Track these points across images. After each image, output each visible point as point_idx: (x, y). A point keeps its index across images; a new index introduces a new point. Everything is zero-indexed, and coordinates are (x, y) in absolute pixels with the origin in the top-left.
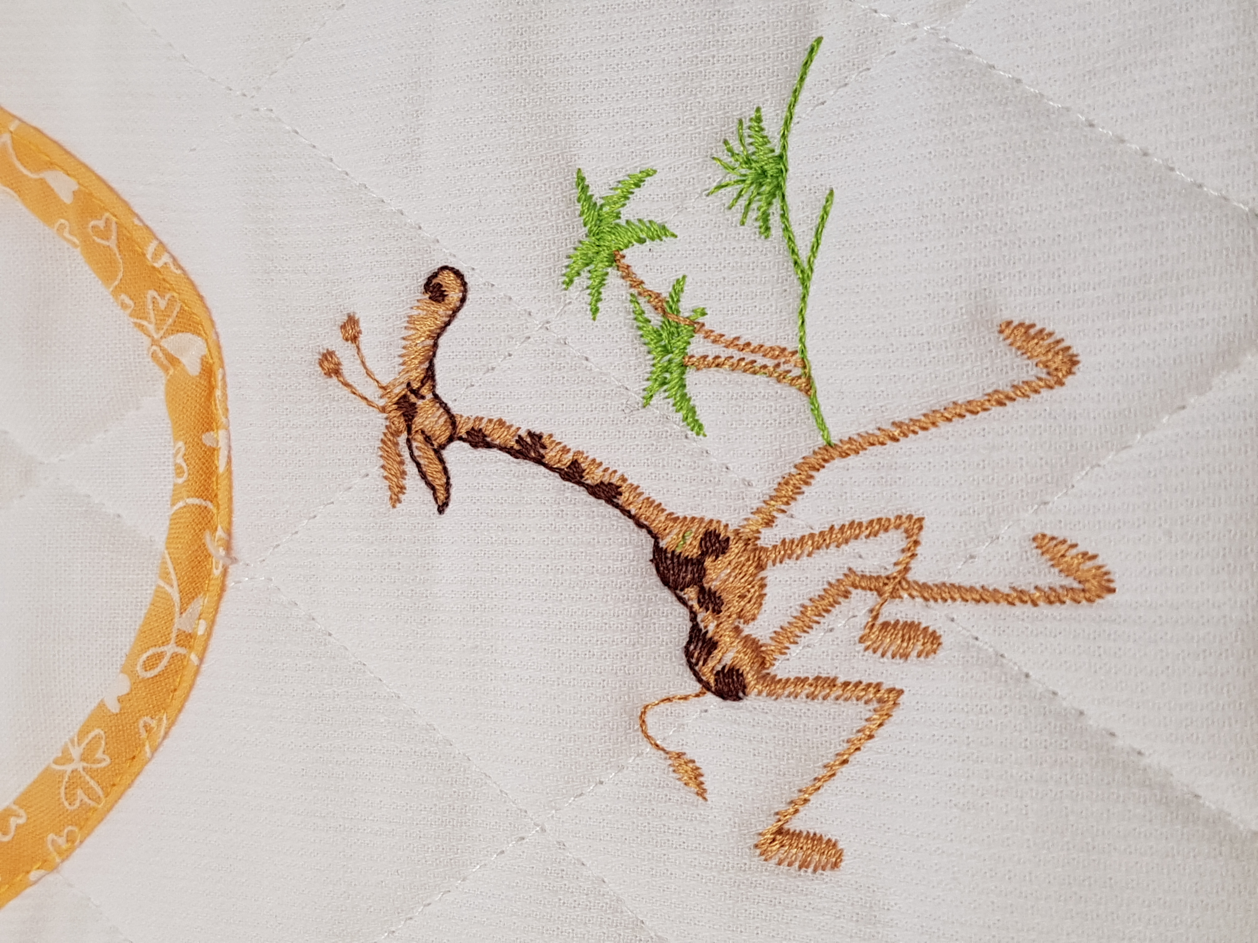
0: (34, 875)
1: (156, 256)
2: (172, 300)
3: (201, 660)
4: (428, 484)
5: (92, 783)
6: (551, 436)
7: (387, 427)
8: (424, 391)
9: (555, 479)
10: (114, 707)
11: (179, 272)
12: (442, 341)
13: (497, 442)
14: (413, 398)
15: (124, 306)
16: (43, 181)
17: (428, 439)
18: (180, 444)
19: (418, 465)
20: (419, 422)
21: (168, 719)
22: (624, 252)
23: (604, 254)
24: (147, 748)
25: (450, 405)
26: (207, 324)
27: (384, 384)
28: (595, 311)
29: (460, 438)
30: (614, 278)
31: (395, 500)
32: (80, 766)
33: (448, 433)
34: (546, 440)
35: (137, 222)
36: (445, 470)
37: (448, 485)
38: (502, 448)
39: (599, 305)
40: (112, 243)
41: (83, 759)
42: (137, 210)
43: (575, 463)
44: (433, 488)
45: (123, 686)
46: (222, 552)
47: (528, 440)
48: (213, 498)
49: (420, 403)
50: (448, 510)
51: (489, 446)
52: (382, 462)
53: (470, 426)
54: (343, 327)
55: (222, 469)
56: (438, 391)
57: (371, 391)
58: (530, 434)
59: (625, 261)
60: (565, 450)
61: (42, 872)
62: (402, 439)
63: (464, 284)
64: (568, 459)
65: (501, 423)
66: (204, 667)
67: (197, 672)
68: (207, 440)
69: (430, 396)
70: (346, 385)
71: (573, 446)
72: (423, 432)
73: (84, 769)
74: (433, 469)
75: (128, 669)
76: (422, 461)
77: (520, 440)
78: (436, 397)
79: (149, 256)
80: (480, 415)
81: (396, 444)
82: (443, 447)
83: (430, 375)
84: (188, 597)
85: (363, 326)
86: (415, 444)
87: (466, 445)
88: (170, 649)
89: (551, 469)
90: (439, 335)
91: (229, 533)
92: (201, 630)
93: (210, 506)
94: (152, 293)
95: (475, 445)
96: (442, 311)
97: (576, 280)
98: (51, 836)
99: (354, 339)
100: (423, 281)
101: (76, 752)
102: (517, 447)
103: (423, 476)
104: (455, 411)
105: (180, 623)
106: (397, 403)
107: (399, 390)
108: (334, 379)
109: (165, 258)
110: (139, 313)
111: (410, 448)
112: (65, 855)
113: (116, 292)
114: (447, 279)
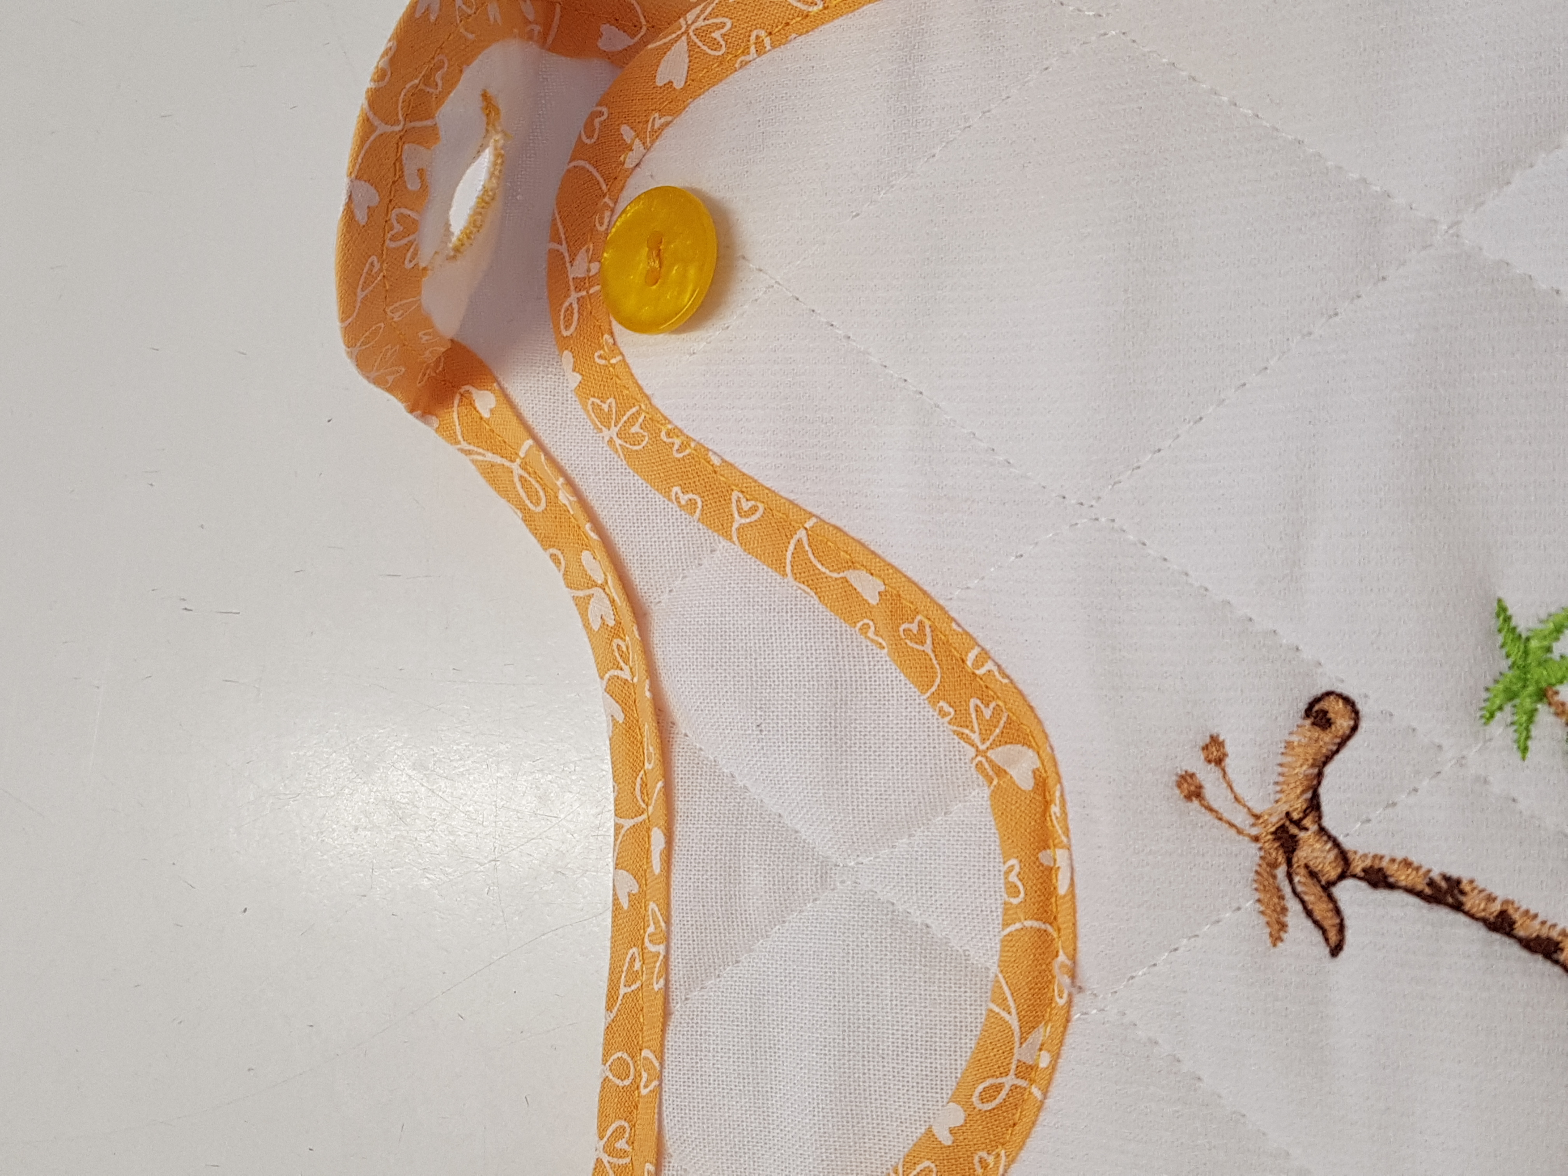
1: (978, 663)
2: (997, 710)
3: (1045, 1095)
4: (1316, 923)
6: (1471, 882)
7: (1262, 858)
8: (1307, 822)
9: (1479, 931)
10: (945, 1138)
11: (1005, 681)
13: (1403, 883)
14: (1294, 830)
15: (942, 713)
16: (845, 580)
17: (1313, 874)
18: (1013, 862)
19: (1303, 902)
20: (1302, 855)
21: (1007, 1156)
22: (1558, 688)
23: (1531, 689)
25: (1341, 839)
26: (1039, 737)
27: (1257, 810)
28: (1525, 750)
29: (1354, 876)
30: (1545, 715)
31: (1276, 939)
33: (1339, 870)
34: (1466, 887)
35: (954, 626)
36: (1338, 911)
37: (1341, 928)
38: (1410, 891)
39: (1529, 743)
40: (928, 647)
42: (953, 614)
43: (1503, 913)
44: (1320, 927)
45: (956, 1116)
46: (1067, 980)
47: (1443, 884)
48: (1052, 920)
49: (1302, 835)
51: (1392, 887)
52: (1257, 896)
53: (1368, 863)
54: (1205, 748)
55: (1063, 891)
56: (1326, 822)
57: (1241, 818)
58: (1447, 879)
59: (1557, 698)
60: (1491, 899)
62: (1281, 872)
63: (1356, 713)
64: (1496, 907)
65: (1407, 863)
66: (1049, 1102)
67: (1039, 1107)
68: (1044, 857)
69: (1314, 828)
70: (1210, 809)
72: (1307, 866)
74: (1321, 909)
75: (961, 1100)
76: (1306, 898)
77: (1431, 883)
78: (1322, 830)
79: (969, 663)
80: (1381, 852)
81: (1274, 877)
82: (1333, 883)
83: (1314, 805)
84: (1028, 1026)
85: (1229, 748)
86: (1296, 879)
87: (1363, 885)
88: (1009, 1080)
89: (1472, 916)
90: (1325, 763)
91: (1073, 958)
92: (1044, 1061)
93: (1050, 929)
94: (973, 702)
95: (1374, 885)
96: (1327, 739)
97: (1498, 715)
99: (1219, 761)
102: (1428, 891)
103: (1309, 913)
104: (1347, 843)
105: (1021, 1054)
106: (1273, 833)
107: (1275, 820)
108: (1196, 803)
109: (989, 666)
110: (961, 720)
111: (1291, 881)
113: (934, 700)
114: (1335, 707)
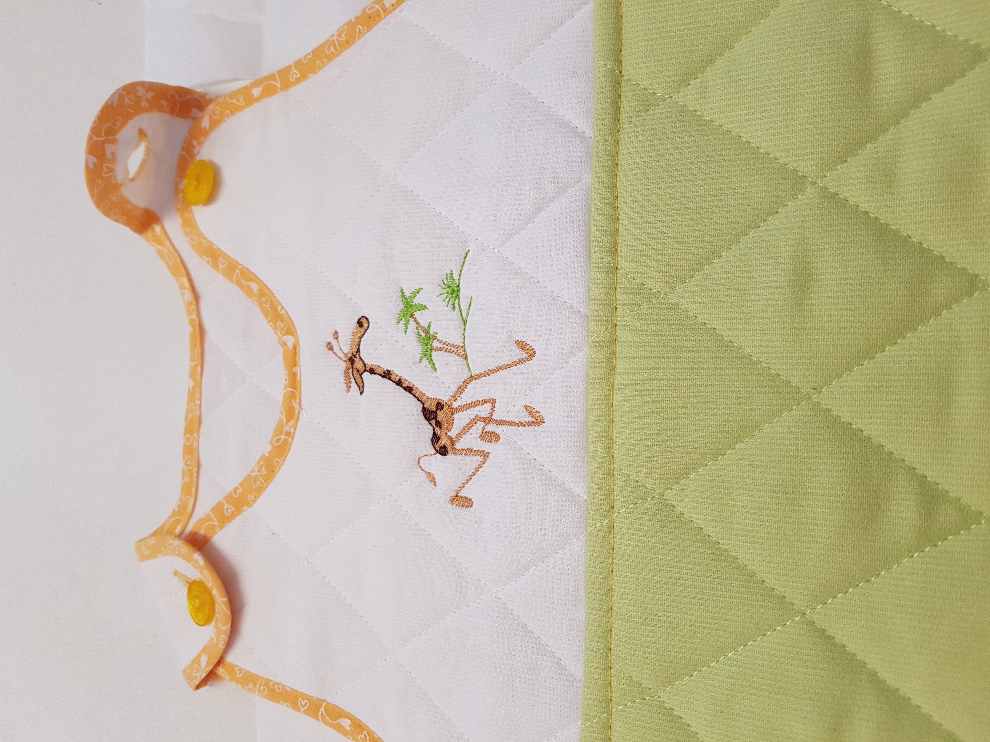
0: (244, 508)
1: (281, 310)
2: (285, 325)
3: (292, 440)
4: (358, 385)
5: (261, 479)
6: (393, 371)
7: (346, 367)
8: (357, 356)
9: (394, 385)
10: (267, 455)
11: (287, 315)
12: (362, 339)
13: (378, 373)
14: (354, 358)
15: (271, 326)
16: (249, 286)
17: (358, 371)
18: (287, 371)
19: (355, 379)
20: (356, 366)
21: (283, 460)
22: (415, 313)
23: (409, 314)
24: (277, 468)
25: (364, 360)
26: (295, 332)
27: (345, 353)
28: (406, 332)
29: (367, 371)
30: (412, 321)
31: (348, 391)
32: (257, 473)
33: (364, 369)
34: (391, 372)
35: (275, 299)
36: (363, 381)
37: (363, 386)
38: (379, 375)
39: (407, 330)
40: (268, 306)
41: (258, 471)
42: (276, 295)
43: (400, 380)
44: (359, 387)
45: (269, 448)
46: (298, 406)
47: (386, 372)
48: (295, 388)
49: (355, 359)
50: (364, 394)
51: (375, 374)
52: (344, 378)
53: (370, 367)
54: (334, 334)
55: (298, 379)
56: (361, 356)
57: (342, 356)
58: (387, 370)
59: (414, 316)
60: (397, 376)
61: (247, 507)
62: (351, 371)
63: (369, 322)
64: (398, 378)
65: (379, 366)
66: (293, 443)
67: (291, 444)
68: (294, 369)
69: (358, 357)
70: (334, 353)
71: (399, 374)
72: (356, 369)
73: (259, 474)
74: (359, 381)
75: (271, 443)
76: (356, 378)
77: (384, 372)
78: (360, 358)
79: (279, 310)
80: (373, 364)
81: (348, 373)
82: (362, 373)
83: (358, 351)
84: (288, 420)
85: (339, 334)
86: (354, 373)
87: (369, 373)
88: (283, 437)
89: (393, 382)
90: (361, 338)
91: (300, 400)
92: (292, 431)
93: (295, 391)
94: (279, 322)
95: (371, 373)
96: (362, 330)
97: (401, 322)
98: (250, 496)
99: (337, 338)
100: (357, 320)
101: (256, 469)
102: (383, 374)
103: (357, 383)
104: (366, 362)
105: (286, 429)
106: (349, 359)
107: (350, 355)
108: (331, 352)
109: (283, 311)
110: (275, 329)
111: (353, 373)
112: (254, 502)
113: (269, 321)
114: (364, 320)
